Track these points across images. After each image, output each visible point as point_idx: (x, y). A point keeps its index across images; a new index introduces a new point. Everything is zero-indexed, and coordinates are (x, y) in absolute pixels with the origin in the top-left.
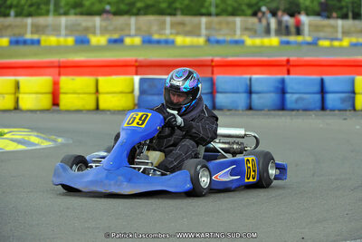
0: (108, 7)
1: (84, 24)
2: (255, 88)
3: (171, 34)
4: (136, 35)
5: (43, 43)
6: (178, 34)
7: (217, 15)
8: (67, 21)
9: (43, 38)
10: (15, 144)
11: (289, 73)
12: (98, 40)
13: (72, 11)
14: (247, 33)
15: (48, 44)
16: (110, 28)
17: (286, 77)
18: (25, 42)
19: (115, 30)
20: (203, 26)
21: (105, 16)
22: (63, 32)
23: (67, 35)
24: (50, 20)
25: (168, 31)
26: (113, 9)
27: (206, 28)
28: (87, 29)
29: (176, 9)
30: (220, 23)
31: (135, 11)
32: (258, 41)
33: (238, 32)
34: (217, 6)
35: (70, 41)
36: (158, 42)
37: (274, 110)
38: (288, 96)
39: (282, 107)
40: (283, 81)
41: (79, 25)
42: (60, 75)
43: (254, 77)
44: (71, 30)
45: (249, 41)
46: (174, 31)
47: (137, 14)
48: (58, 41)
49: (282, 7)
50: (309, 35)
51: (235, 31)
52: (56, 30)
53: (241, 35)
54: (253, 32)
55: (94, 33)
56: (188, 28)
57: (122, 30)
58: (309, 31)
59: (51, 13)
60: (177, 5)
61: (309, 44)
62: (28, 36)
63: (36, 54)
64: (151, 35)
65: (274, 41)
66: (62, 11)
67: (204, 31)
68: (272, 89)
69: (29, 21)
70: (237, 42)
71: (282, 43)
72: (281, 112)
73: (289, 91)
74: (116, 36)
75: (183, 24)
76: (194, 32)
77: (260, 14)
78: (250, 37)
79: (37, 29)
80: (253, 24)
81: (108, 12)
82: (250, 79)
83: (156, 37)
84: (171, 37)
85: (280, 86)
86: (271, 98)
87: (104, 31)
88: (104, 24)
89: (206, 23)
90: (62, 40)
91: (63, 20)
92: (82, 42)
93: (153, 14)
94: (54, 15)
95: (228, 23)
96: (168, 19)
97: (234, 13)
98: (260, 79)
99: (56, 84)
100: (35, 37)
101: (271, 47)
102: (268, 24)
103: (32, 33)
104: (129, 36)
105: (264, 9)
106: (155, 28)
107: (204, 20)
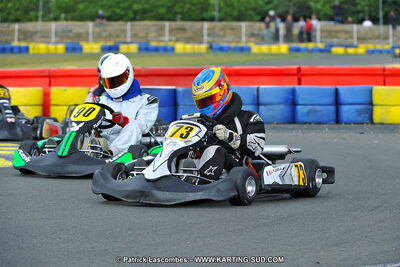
0: (101, 12)
1: (76, 30)
2: (263, 99)
3: (171, 41)
4: (132, 43)
5: (31, 51)
6: (177, 40)
7: (221, 20)
8: (56, 26)
9: (31, 46)
10: (3, 160)
11: (300, 84)
12: (91, 47)
13: (63, 16)
14: (253, 39)
15: (36, 51)
16: (104, 34)
17: (297, 87)
18: (12, 50)
19: (109, 36)
20: (205, 32)
21: (98, 21)
22: (53, 39)
23: (57, 43)
24: (39, 25)
25: (167, 38)
26: (107, 14)
27: (209, 35)
28: (79, 36)
29: (176, 14)
30: (223, 29)
31: (131, 15)
32: (265, 48)
33: (244, 38)
34: (220, 10)
35: (61, 48)
36: (156, 49)
37: (284, 123)
38: (299, 107)
39: (292, 119)
40: (293, 92)
41: (71, 31)
42: (50, 85)
43: (262, 87)
44: (61, 36)
45: (255, 49)
46: (173, 38)
47: (133, 19)
48: (48, 49)
49: (291, 11)
50: (321, 42)
51: (240, 37)
52: (45, 37)
53: (246, 42)
54: (261, 39)
55: (87, 40)
56: (188, 34)
57: (117, 36)
58: (321, 37)
59: (40, 18)
60: (178, 9)
61: (321, 51)
62: (16, 44)
63: (23, 63)
64: (148, 42)
65: (283, 48)
66: (52, 16)
67: (206, 38)
68: (281, 100)
69: (16, 26)
70: (242, 50)
71: (291, 50)
72: (292, 126)
73: (300, 102)
74: (110, 43)
75: (183, 30)
76: (196, 38)
77: (267, 19)
78: (257, 44)
79: (25, 36)
80: (260, 29)
81: (102, 17)
82: (258, 89)
83: (154, 44)
84: (171, 44)
85: (291, 97)
86: (280, 110)
87: (97, 37)
88: (97, 29)
89: (208, 29)
90: (51, 47)
91: (53, 25)
92: (74, 49)
93: (151, 19)
94: (43, 20)
95: (232, 29)
96: (167, 24)
97: (240, 18)
98: (269, 89)
99: (46, 95)
100: (23, 44)
101: (279, 55)
102: (277, 30)
103: (19, 40)
104: (125, 43)
105: (272, 13)
106: (152, 34)
107: (206, 25)
